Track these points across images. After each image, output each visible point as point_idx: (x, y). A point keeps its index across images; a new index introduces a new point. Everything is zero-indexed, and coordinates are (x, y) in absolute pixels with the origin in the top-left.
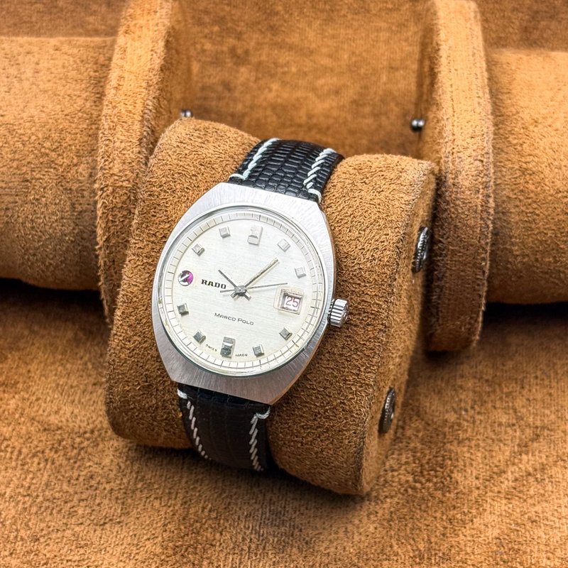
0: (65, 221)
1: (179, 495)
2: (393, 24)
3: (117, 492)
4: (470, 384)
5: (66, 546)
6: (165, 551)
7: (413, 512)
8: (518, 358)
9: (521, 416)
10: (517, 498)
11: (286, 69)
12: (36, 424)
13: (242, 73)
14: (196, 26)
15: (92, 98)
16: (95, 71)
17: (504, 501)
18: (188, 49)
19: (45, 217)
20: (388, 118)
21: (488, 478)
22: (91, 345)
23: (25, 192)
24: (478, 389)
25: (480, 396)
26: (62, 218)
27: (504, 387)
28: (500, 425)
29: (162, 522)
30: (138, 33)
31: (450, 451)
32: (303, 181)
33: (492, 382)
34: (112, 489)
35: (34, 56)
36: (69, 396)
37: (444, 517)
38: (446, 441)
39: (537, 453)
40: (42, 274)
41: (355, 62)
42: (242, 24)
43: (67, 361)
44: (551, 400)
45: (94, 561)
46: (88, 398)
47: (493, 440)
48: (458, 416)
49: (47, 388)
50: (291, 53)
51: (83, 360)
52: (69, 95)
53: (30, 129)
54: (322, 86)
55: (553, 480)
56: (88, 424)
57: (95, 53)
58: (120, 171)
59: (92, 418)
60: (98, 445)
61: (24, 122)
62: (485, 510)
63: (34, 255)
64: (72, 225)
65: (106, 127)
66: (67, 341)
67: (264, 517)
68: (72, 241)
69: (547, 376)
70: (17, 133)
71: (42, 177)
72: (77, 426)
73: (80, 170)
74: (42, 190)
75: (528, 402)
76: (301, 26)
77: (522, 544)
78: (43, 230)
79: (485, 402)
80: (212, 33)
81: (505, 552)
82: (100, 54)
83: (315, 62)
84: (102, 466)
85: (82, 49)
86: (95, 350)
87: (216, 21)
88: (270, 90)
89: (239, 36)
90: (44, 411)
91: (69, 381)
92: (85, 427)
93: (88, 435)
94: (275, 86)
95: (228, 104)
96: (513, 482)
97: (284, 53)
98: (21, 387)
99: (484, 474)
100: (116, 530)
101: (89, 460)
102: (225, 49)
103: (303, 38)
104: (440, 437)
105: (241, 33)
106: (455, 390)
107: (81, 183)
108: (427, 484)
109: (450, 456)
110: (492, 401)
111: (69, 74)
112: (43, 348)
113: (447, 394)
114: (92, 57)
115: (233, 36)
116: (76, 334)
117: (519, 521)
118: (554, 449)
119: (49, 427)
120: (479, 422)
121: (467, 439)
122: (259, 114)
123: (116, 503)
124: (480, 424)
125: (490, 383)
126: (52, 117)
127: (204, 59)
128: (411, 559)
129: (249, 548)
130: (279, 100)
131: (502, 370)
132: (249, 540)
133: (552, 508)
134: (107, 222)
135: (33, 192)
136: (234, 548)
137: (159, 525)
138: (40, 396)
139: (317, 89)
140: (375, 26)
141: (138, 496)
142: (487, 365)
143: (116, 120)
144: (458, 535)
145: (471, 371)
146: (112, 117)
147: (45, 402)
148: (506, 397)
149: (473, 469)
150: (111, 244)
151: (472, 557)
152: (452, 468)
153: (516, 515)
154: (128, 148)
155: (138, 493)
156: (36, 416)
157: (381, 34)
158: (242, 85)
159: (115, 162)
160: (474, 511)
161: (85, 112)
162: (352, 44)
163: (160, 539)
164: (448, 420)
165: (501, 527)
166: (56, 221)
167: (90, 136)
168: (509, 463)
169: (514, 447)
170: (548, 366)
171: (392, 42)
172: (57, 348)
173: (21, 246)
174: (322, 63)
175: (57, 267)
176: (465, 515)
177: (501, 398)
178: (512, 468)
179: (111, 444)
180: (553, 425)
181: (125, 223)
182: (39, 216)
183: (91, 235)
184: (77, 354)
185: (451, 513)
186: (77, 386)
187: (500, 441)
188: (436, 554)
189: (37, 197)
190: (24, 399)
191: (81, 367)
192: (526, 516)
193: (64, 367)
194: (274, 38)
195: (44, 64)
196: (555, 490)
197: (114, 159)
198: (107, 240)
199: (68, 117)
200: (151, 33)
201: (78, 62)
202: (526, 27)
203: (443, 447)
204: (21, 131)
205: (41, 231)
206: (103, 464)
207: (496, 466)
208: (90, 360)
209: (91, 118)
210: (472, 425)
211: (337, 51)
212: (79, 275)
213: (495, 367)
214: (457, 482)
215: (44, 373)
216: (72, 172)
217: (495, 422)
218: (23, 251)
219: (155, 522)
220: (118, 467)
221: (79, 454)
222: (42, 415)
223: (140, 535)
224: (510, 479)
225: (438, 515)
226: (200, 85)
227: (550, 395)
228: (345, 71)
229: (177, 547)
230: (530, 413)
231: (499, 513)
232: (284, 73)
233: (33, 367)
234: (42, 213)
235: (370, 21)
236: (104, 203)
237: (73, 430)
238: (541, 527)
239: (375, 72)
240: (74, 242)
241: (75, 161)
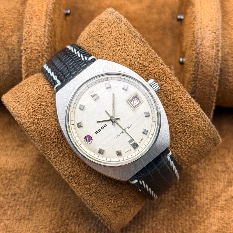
10: (226, 210)
17: (220, 211)
21: (212, 199)
31: (194, 184)
38: (191, 179)
58: (35, 41)
65: (28, 17)
96: (224, 201)
99: (210, 197)
109: (193, 187)
134: (27, 67)
143: (33, 14)
144: (197, 229)
146: (31, 13)
149: (204, 194)
152: (194, 193)
153: (226, 218)
159: (32, 36)
160: (205, 216)
161: (16, 9)
165: (218, 225)
168: (222, 191)
176: (200, 218)
185: (194, 217)
197: (32, 35)
199: (8, 12)
203: (190, 182)
209: (19, 12)
214: (197, 201)
224: (223, 199)
225: (187, 218)
231: (217, 218)
236: (25, 57)
240: (10, 75)
241: (11, 34)
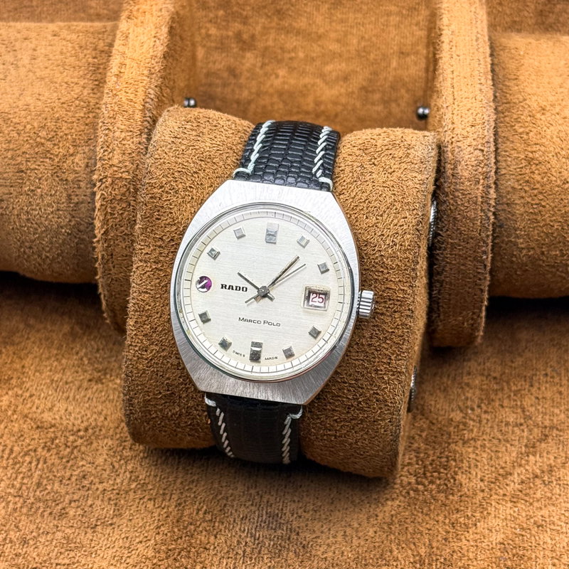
0: (61, 212)
1: (173, 496)
2: (403, 7)
3: (109, 493)
4: (477, 382)
5: (56, 549)
6: (157, 555)
7: (414, 515)
8: (528, 354)
9: (529, 416)
10: (523, 502)
11: (293, 55)
12: (29, 421)
13: (248, 59)
14: (201, 10)
15: (91, 86)
16: (94, 58)
17: (509, 505)
18: (193, 35)
19: (40, 209)
20: (399, 105)
21: (493, 480)
22: (88, 340)
23: (19, 183)
24: (485, 387)
25: (487, 395)
26: (58, 210)
27: (512, 384)
28: (507, 424)
29: (156, 524)
30: (141, 18)
31: (455, 452)
32: (311, 169)
33: (500, 379)
34: (105, 490)
35: (31, 42)
36: (63, 393)
37: (447, 521)
38: (451, 441)
39: (545, 454)
40: (39, 268)
41: (364, 47)
42: (248, 8)
43: (63, 356)
44: (561, 398)
45: (84, 565)
46: (83, 394)
47: (500, 440)
48: (464, 415)
49: (41, 384)
50: (298, 38)
51: (79, 355)
52: (66, 83)
53: (26, 118)
54: (330, 72)
55: (561, 483)
56: (82, 422)
57: (94, 38)
58: (120, 162)
59: (86, 415)
60: (92, 443)
61: (19, 110)
62: (489, 514)
63: (30, 248)
64: (69, 216)
65: (106, 115)
66: (63, 336)
67: (260, 519)
68: (68, 233)
69: (557, 373)
70: (12, 122)
71: (37, 167)
72: (71, 423)
73: (76, 160)
74: (37, 181)
75: (537, 401)
76: (308, 10)
77: (527, 550)
78: (38, 222)
79: (493, 400)
80: (217, 17)
81: (509, 558)
82: (100, 39)
83: (323, 48)
84: (95, 466)
85: (81, 34)
86: (91, 344)
87: (221, 5)
88: (277, 76)
89: (245, 21)
90: (37, 408)
91: (64, 377)
92: (79, 425)
93: (81, 433)
94: (282, 72)
95: (233, 90)
96: (519, 484)
97: (291, 38)
98: (14, 383)
99: (490, 476)
100: (108, 532)
101: (83, 459)
102: (230, 33)
103: (311, 22)
104: (444, 437)
105: (246, 17)
106: (462, 388)
107: (77, 173)
108: (430, 486)
109: (455, 457)
110: (500, 399)
111: (67, 60)
112: (38, 343)
113: (453, 392)
114: (91, 43)
115: (239, 20)
116: (72, 328)
117: (525, 526)
118: (563, 450)
119: (42, 425)
120: (485, 421)
121: (472, 439)
122: (266, 101)
123: (109, 504)
124: (487, 423)
125: (498, 381)
126: (48, 105)
127: (209, 44)
128: (411, 565)
129: (244, 552)
130: (286, 86)
131: (511, 367)
132: (244, 544)
133: (559, 511)
134: (105, 215)
135: (28, 183)
136: (228, 552)
137: (152, 527)
138: (34, 392)
139: (325, 75)
140: (385, 10)
141: (131, 497)
142: (495, 362)
143: (116, 109)
144: (461, 540)
145: (479, 368)
146: (113, 106)
147: (39, 399)
148: (515, 395)
149: (477, 470)
150: (109, 237)
151: (475, 563)
152: (457, 469)
153: (522, 519)
154: (128, 138)
155: (131, 493)
156: (29, 413)
157: (391, 18)
158: (248, 71)
159: (115, 152)
160: (478, 515)
161: (82, 100)
162: (361, 28)
163: (152, 542)
164: (454, 419)
165: (506, 531)
166: (52, 212)
167: (87, 125)
168: (515, 464)
169: (521, 447)
170: (559, 363)
171: (402, 26)
172: (52, 343)
173: (16, 238)
174: (330, 48)
175: (53, 260)
176: (469, 518)
177: (509, 397)
178: (518, 470)
179: (105, 443)
180: (563, 425)
181: (125, 215)
182: (34, 207)
183: (87, 228)
184: (72, 349)
185: (454, 516)
186: (72, 382)
187: (508, 441)
188: (437, 559)
189: (32, 188)
190: (17, 396)
191: (76, 362)
192: (532, 520)
193: (60, 362)
194: (281, 22)
195: (41, 51)
196: (562, 494)
197: (114, 150)
198: (106, 233)
199: (65, 106)
200: (154, 19)
201: (77, 48)
202: (541, 11)
203: (447, 447)
204: (17, 120)
205: (36, 223)
206: (96, 463)
207: (502, 468)
208: (86, 354)
209: (88, 106)
210: (478, 425)
211: (346, 36)
212: (76, 268)
213: (504, 364)
214: (461, 485)
215: (38, 368)
216: (68, 162)
217: (502, 422)
218: (19, 243)
219: (148, 524)
220: (111, 467)
221: (72, 453)
222: (35, 412)
223: (132, 538)
224: (516, 481)
225: (441, 518)
226: (204, 71)
227: (560, 393)
228: (353, 56)
229: (170, 550)
230: (538, 413)
231: (503, 517)
232: (291, 59)
233: (27, 362)
234: (38, 205)
235: (380, 5)
236: (102, 194)
237: (66, 427)
238: (547, 531)
239: (385, 57)
240: (70, 234)
241: (71, 151)
